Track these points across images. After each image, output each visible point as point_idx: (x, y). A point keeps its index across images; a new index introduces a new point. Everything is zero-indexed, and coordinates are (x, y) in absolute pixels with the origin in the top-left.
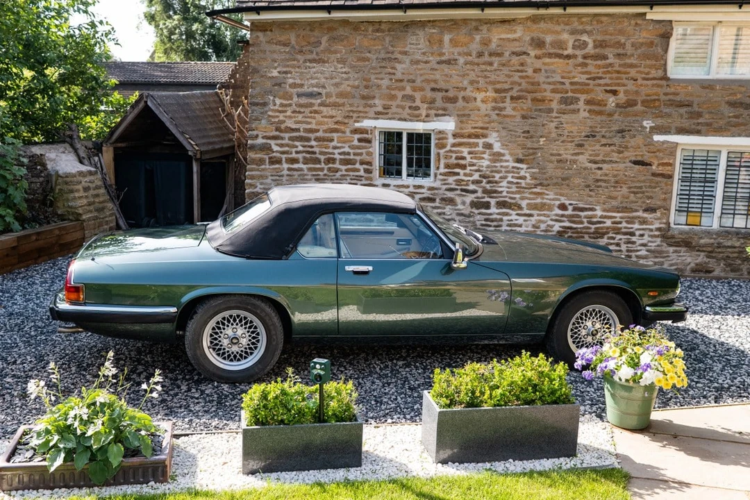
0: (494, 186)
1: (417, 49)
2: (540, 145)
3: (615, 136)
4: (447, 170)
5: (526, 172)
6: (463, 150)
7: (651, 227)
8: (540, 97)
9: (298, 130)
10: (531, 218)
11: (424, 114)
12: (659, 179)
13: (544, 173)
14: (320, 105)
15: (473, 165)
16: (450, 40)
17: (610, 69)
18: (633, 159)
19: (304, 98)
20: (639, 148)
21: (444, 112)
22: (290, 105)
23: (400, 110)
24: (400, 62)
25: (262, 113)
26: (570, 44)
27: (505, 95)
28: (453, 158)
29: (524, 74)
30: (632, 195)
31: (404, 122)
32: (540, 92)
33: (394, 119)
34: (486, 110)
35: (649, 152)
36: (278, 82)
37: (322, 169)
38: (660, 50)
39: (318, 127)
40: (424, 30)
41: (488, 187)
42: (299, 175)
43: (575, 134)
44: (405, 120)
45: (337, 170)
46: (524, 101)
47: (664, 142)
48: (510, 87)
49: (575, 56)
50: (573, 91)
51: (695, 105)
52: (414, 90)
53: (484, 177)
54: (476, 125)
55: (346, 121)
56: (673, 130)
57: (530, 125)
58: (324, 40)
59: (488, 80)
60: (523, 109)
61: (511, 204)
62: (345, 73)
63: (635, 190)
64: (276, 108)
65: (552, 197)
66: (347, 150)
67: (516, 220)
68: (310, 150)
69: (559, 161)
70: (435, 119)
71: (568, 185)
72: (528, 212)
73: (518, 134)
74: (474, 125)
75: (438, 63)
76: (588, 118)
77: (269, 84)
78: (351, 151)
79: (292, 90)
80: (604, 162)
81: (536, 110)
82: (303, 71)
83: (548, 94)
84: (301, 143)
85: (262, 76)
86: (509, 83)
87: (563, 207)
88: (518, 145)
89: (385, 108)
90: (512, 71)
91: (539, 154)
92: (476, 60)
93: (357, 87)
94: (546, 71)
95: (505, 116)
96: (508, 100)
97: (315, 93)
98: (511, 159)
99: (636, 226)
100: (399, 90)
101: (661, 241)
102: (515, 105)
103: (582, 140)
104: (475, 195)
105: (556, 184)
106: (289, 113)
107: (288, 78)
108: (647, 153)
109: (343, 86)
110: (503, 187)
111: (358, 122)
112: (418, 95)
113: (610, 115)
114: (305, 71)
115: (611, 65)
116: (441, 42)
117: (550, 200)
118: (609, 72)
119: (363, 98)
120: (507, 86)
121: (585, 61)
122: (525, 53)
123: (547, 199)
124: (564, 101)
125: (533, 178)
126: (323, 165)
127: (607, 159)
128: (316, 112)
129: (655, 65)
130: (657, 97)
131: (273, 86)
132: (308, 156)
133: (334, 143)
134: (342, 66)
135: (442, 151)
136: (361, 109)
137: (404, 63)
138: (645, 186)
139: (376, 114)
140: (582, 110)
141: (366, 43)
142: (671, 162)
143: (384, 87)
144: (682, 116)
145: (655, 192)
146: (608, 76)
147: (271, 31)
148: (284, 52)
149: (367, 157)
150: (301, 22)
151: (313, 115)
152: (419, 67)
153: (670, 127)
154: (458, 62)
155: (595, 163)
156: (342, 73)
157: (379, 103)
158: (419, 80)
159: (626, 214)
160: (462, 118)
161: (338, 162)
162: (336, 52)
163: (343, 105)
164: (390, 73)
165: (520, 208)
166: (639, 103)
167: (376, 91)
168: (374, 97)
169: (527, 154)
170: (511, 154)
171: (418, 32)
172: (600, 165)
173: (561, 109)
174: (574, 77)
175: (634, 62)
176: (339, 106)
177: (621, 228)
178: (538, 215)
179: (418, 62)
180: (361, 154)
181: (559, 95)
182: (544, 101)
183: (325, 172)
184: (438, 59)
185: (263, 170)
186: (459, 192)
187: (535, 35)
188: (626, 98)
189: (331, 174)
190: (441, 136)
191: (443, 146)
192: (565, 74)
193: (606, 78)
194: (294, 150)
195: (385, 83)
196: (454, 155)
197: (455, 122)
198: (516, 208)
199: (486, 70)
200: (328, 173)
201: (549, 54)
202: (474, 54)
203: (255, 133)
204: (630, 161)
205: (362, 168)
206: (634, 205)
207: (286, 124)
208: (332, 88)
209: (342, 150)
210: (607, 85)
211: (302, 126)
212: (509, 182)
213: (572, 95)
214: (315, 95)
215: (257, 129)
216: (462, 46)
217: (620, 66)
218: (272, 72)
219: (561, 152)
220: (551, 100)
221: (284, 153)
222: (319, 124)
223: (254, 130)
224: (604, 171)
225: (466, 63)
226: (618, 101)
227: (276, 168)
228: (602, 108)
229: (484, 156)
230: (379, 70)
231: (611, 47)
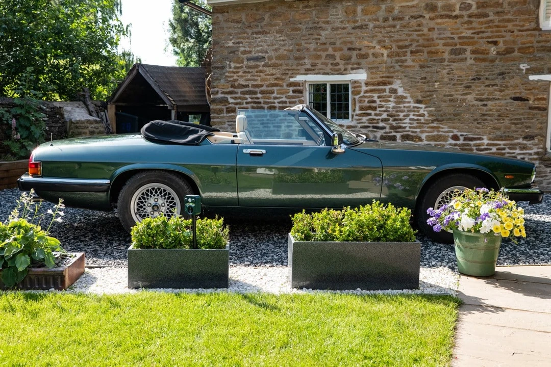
0: (398, 123)
1: (336, 18)
2: (435, 88)
3: (497, 78)
4: (361, 112)
5: (424, 111)
6: (374, 95)
7: (530, 152)
8: (434, 50)
9: (247, 86)
11: (343, 69)
12: (535, 112)
13: (440, 111)
14: (264, 66)
15: (382, 107)
16: (362, 10)
17: (491, 24)
18: (513, 96)
19: (252, 61)
20: (518, 87)
21: (358, 66)
22: (242, 67)
23: (324, 67)
24: (324, 30)
25: (221, 74)
26: (458, 7)
27: (406, 50)
28: (366, 102)
29: (421, 33)
30: (513, 126)
31: (328, 76)
32: (434, 46)
33: (320, 73)
34: (392, 63)
35: (525, 90)
36: (233, 50)
38: (532, 6)
39: (263, 83)
40: (342, 4)
41: (394, 123)
43: (464, 78)
44: (328, 74)
46: (421, 54)
47: (538, 81)
48: (410, 43)
49: (462, 16)
50: (461, 44)
52: (335, 50)
53: (391, 116)
54: (384, 75)
55: (284, 77)
56: (546, 71)
57: (427, 72)
58: (267, 16)
59: (392, 39)
60: (420, 60)
61: (413, 137)
62: (283, 40)
63: (515, 121)
64: (231, 70)
65: (446, 130)
66: (284, 99)
68: (257, 101)
69: (451, 101)
70: (351, 72)
71: (459, 120)
73: (417, 80)
74: (381, 75)
75: (353, 28)
76: (474, 65)
77: (226, 52)
78: (287, 100)
79: (243, 56)
80: (488, 99)
81: (431, 61)
82: (251, 41)
83: (440, 47)
84: (250, 96)
85: (221, 47)
86: (409, 41)
87: (455, 138)
88: (418, 89)
89: (312, 66)
90: (412, 31)
91: (435, 96)
92: (383, 24)
93: (292, 51)
94: (439, 29)
95: (407, 67)
96: (409, 54)
97: (260, 58)
98: (412, 100)
99: (518, 151)
100: (323, 51)
101: (540, 164)
102: (414, 57)
103: (469, 83)
104: (384, 131)
105: (450, 119)
106: (241, 74)
107: (240, 47)
108: (524, 91)
109: (281, 51)
110: (406, 123)
111: (292, 77)
112: (338, 54)
113: (492, 61)
114: (253, 41)
115: (491, 21)
116: (355, 12)
117: (445, 132)
118: (490, 27)
119: (296, 58)
120: (407, 43)
121: (470, 19)
122: (421, 16)
123: (442, 132)
124: (453, 52)
125: (430, 115)
127: (491, 97)
128: (261, 71)
129: (528, 19)
130: (531, 45)
131: (229, 53)
132: (255, 105)
133: (275, 95)
134: (280, 35)
135: (357, 97)
136: (294, 67)
137: (327, 30)
138: (524, 118)
139: (306, 70)
140: (468, 59)
141: (297, 17)
142: (545, 97)
143: (312, 49)
145: (532, 123)
146: (489, 30)
147: (228, 12)
148: (237, 27)
150: (249, 4)
151: (258, 74)
152: (339, 32)
153: (543, 69)
154: (368, 26)
155: (481, 100)
156: (280, 41)
157: (308, 63)
158: (338, 43)
159: (508, 142)
160: (371, 70)
161: (277, 109)
162: (275, 25)
163: (281, 65)
164: (316, 39)
165: (420, 140)
166: (516, 50)
167: (306, 53)
168: (304, 58)
169: (425, 96)
170: (412, 97)
171: (336, 5)
172: (485, 103)
173: (451, 58)
174: (462, 33)
175: (511, 17)
176: (278, 66)
177: (504, 154)
179: (337, 29)
180: (295, 102)
181: (450, 48)
182: (438, 53)
183: (268, 117)
184: (353, 25)
185: (222, 117)
186: (371, 129)
187: (429, 1)
188: (505, 47)
189: (273, 119)
190: (357, 85)
191: (358, 93)
192: (453, 31)
193: (488, 32)
194: (245, 101)
195: (313, 46)
196: (367, 100)
197: (367, 73)
198: (417, 140)
199: (391, 32)
200: (270, 119)
201: (441, 15)
202: (381, 19)
203: (216, 89)
204: (511, 98)
206: (515, 133)
207: (238, 82)
208: (273, 52)
209: (281, 100)
210: (490, 37)
211: (251, 83)
212: (411, 119)
213: (460, 47)
214: (260, 59)
215: (217, 87)
216: (371, 14)
217: (499, 21)
218: (228, 43)
219: (453, 93)
220: (443, 52)
221: (237, 104)
222: (263, 81)
223: (215, 87)
224: (489, 107)
225: (375, 27)
226: (498, 50)
227: (232, 116)
228: (485, 56)
229: (390, 99)
230: (308, 37)
231: (491, 6)
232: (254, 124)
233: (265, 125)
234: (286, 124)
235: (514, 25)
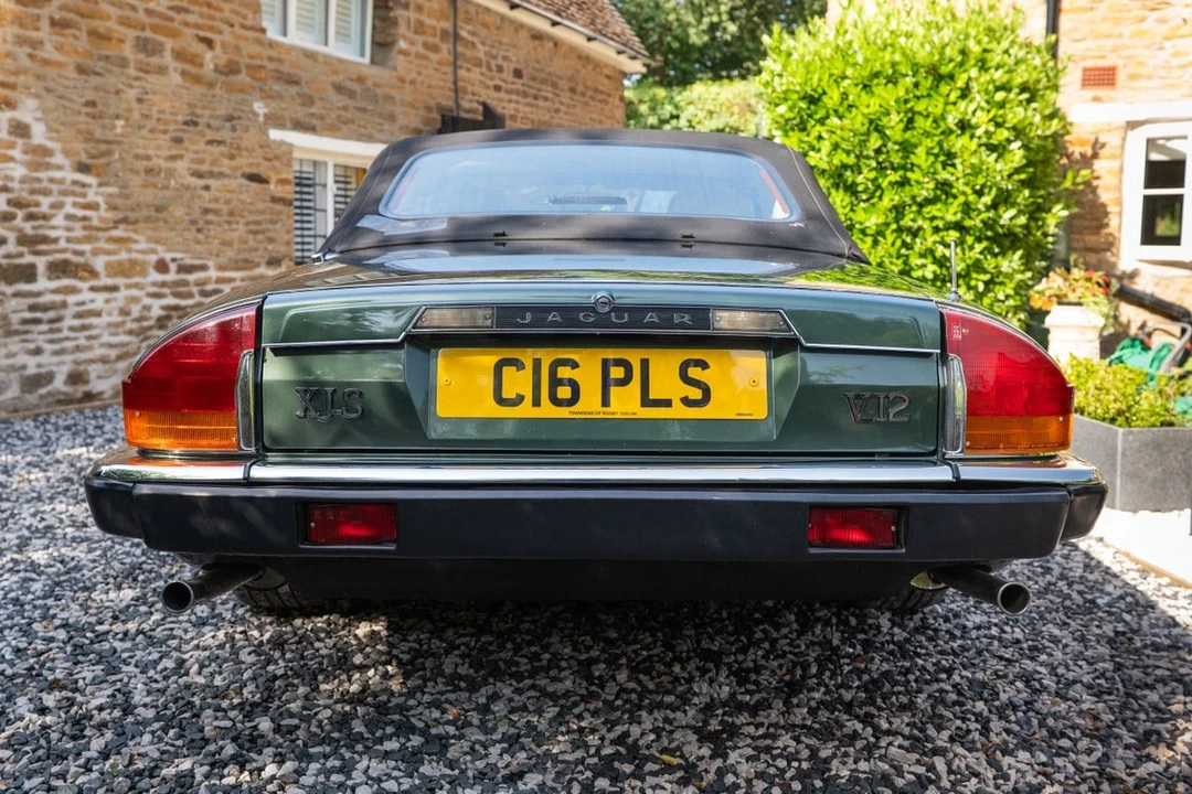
0: (40, 227)
2: (116, 135)
3: (224, 127)
5: (97, 194)
8: (102, 30)
10: (116, 295)
12: (279, 207)
13: (127, 197)
18: (248, 170)
20: (254, 151)
27: (35, 11)
30: (251, 237)
32: (102, 18)
34: (5, 41)
35: (265, 159)
41: (28, 228)
43: (167, 116)
46: (76, 33)
47: (282, 143)
50: (155, 29)
51: (304, 83)
53: (18, 205)
56: (289, 125)
57: (96, 88)
60: (76, 51)
61: (77, 266)
63: (256, 227)
65: (142, 246)
67: (92, 301)
69: (149, 171)
71: (166, 222)
72: (109, 282)
73: (76, 106)
76: (183, 87)
80: (211, 175)
81: (100, 58)
83: (112, 25)
87: (162, 267)
88: (78, 132)
91: (116, 156)
95: (46, 62)
96: (45, 24)
98: (66, 162)
102: (61, 39)
103: (179, 130)
104: (3, 250)
105: (148, 219)
108: (261, 161)
110: (58, 227)
113: (211, 85)
117: (142, 252)
118: (197, 2)
123: (137, 251)
124: (144, 46)
125: (110, 205)
127: (216, 169)
130: (261, 63)
138: (265, 220)
140: (171, 69)
142: (290, 177)
144: (293, 99)
145: (276, 231)
146: (196, 9)
153: (283, 117)
155: (200, 175)
159: (248, 273)
165: (94, 274)
166: (243, 68)
169: (93, 152)
170: (66, 153)
172: (207, 182)
173: (140, 61)
178: (129, 286)
181: (134, 33)
182: (109, 39)
188: (225, 56)
193: (193, 12)
198: (86, 274)
204: (243, 175)
206: (253, 254)
210: (198, 27)
212: (70, 217)
213: (152, 35)
219: (151, 152)
220: (122, 41)
224: (213, 193)
226: (217, 61)
228: (199, 71)
229: (12, 153)
235: (233, 11)
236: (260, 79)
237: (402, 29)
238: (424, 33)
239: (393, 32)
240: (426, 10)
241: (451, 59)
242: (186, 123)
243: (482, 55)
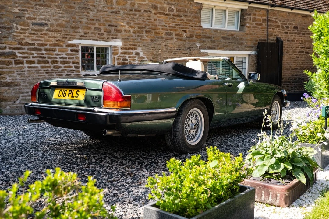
1: (100, 4)
2: (159, 53)
3: (188, 50)
6: (126, 56)
8: (158, 32)
9: (34, 44)
11: (106, 38)
14: (47, 30)
15: (131, 63)
17: (183, 21)
19: (36, 26)
20: (196, 55)
21: (116, 37)
22: (28, 30)
23: (93, 35)
24: (91, 10)
25: (8, 34)
26: (168, 9)
27: (143, 30)
28: (122, 60)
29: (150, 21)
31: (96, 42)
32: (158, 29)
33: (90, 39)
34: (135, 37)
36: (19, 15)
37: (50, 67)
38: (199, 15)
39: (47, 43)
42: (35, 71)
43: (173, 49)
44: (96, 40)
45: (59, 67)
46: (151, 33)
47: (204, 53)
48: (145, 26)
49: (170, 15)
50: (170, 30)
51: (212, 38)
52: (100, 25)
54: (131, 44)
55: (63, 40)
56: (207, 48)
57: (155, 44)
59: (135, 22)
60: (151, 37)
62: (61, 13)
64: (18, 31)
66: (64, 56)
68: (42, 56)
70: (112, 40)
73: (150, 48)
74: (130, 44)
75: (111, 12)
76: (177, 42)
77: (12, 16)
78: (67, 57)
79: (28, 21)
81: (156, 38)
82: (35, 10)
83: (160, 30)
84: (36, 52)
85: (8, 11)
86: (144, 24)
88: (150, 53)
89: (85, 34)
90: (145, 19)
91: (159, 58)
92: (129, 13)
93: (69, 22)
94: (159, 20)
95: (144, 40)
96: (144, 32)
98: (147, 60)
100: (92, 25)
102: (148, 35)
103: (175, 51)
106: (27, 34)
107: (25, 13)
109: (60, 21)
111: (70, 40)
112: (102, 28)
113: (185, 41)
114: (36, 10)
115: (183, 19)
116: (112, 2)
119: (72, 28)
120: (143, 26)
121: (173, 17)
122: (150, 11)
124: (168, 34)
126: (50, 65)
128: (45, 34)
129: (198, 21)
130: (200, 34)
131: (16, 17)
132: (41, 59)
133: (57, 52)
134: (59, 9)
135: (116, 56)
136: (71, 33)
137: (94, 11)
139: (80, 37)
140: (174, 38)
143: (84, 23)
144: (209, 42)
146: (182, 24)
149: (76, 60)
151: (43, 36)
152: (102, 13)
153: (205, 47)
154: (120, 13)
156: (59, 13)
157: (81, 31)
158: (102, 20)
160: (125, 40)
161: (59, 63)
162: (55, 2)
163: (61, 31)
164: (87, 16)
166: (194, 36)
167: (80, 24)
168: (79, 28)
169: (154, 57)
170: (147, 58)
173: (166, 37)
174: (170, 24)
175: (191, 19)
176: (59, 32)
179: (101, 11)
180: (73, 58)
181: (166, 31)
182: (159, 33)
183: (52, 68)
184: (111, 10)
185: (11, 68)
187: (153, 3)
188: (189, 34)
189: (56, 69)
190: (115, 49)
191: (117, 54)
192: (166, 22)
194: (31, 56)
195: (84, 20)
196: (122, 58)
197: (122, 42)
199: (134, 18)
200: (54, 69)
201: (160, 13)
202: (128, 9)
203: (4, 45)
205: (73, 66)
207: (25, 41)
208: (54, 21)
209: (62, 56)
210: (182, 28)
211: (36, 42)
213: (170, 31)
214: (44, 25)
215: (5, 43)
216: (122, 5)
217: (186, 20)
218: (15, 9)
219: (168, 57)
220: (162, 33)
221: (24, 57)
222: (47, 41)
223: (3, 44)
225: (124, 14)
226: (187, 35)
227: (20, 67)
228: (182, 38)
229: (135, 58)
230: (81, 14)
231: (183, 12)
232: (40, 73)
233: (51, 74)
234: (66, 73)
235: (193, 23)
236: (199, 38)
237: (248, 21)
238: (256, 21)
239: (245, 22)
240: (257, 15)
241: (266, 26)
242: (177, 50)
243: (280, 24)
